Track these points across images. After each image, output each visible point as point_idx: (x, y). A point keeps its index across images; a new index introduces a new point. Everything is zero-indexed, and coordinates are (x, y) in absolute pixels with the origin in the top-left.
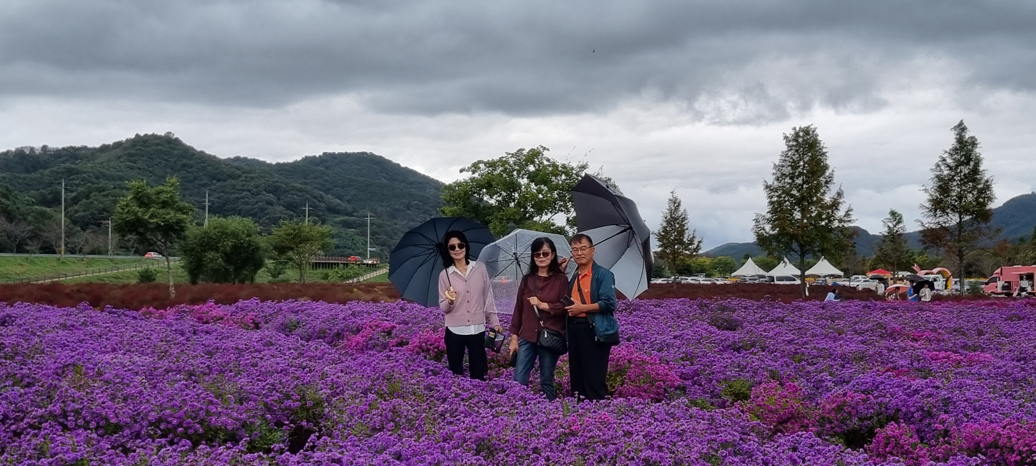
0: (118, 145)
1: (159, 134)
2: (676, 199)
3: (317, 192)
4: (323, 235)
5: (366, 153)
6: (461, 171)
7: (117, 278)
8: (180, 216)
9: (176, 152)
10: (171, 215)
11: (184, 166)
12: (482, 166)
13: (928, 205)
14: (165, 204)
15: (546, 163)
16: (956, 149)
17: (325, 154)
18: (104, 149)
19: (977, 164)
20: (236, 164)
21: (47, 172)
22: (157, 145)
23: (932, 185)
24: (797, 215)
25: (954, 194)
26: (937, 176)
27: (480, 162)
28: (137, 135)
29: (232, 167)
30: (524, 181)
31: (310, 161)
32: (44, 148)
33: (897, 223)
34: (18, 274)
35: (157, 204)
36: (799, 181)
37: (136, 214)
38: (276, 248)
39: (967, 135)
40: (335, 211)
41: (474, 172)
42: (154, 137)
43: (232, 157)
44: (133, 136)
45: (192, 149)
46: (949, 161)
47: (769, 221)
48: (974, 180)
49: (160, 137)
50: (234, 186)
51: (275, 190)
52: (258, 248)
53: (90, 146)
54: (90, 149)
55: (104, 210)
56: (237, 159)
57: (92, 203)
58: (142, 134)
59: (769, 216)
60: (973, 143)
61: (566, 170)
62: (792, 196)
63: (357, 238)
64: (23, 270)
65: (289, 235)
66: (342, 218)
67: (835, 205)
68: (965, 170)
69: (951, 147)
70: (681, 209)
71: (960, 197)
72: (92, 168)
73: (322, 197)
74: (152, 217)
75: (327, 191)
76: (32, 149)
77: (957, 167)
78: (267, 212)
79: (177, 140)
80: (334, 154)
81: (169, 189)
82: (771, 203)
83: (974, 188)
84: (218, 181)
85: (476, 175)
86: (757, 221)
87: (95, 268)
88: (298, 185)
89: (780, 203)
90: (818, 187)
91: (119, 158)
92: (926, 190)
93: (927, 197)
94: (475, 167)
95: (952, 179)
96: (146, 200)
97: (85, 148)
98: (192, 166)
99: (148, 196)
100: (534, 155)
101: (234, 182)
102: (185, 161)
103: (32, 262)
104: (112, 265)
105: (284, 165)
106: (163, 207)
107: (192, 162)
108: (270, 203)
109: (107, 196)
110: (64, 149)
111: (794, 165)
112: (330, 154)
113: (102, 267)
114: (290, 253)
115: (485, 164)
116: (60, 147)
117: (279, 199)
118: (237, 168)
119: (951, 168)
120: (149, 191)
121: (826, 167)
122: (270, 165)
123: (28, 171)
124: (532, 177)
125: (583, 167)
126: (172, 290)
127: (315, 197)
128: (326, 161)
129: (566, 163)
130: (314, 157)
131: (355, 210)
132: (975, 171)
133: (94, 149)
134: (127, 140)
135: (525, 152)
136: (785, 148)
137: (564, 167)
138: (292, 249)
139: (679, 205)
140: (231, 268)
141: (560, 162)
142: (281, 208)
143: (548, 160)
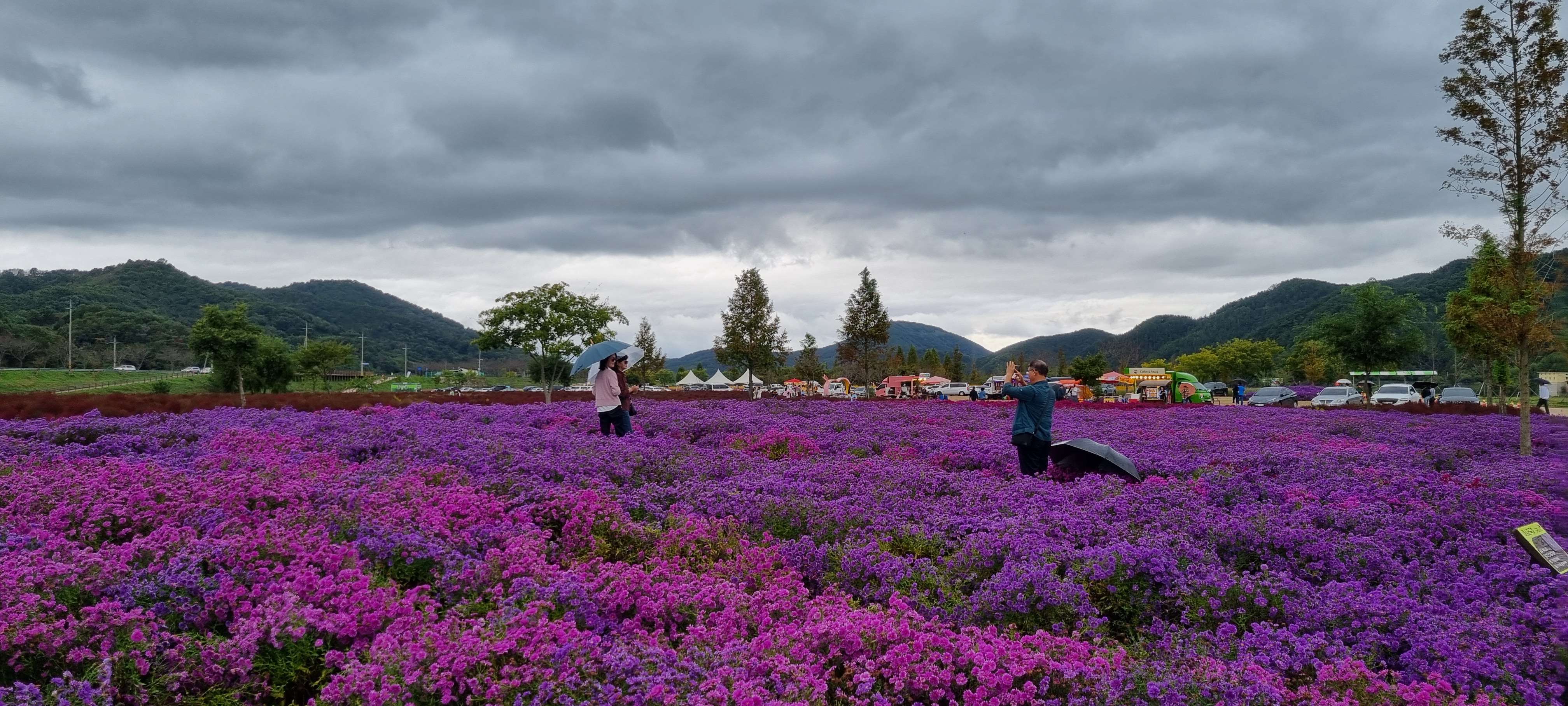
0: (110, 269)
1: (152, 260)
2: (647, 324)
3: (306, 315)
5: (350, 281)
6: (497, 300)
8: (251, 335)
9: (169, 277)
10: (244, 336)
11: (177, 289)
12: (514, 297)
13: (842, 330)
14: (236, 326)
15: (566, 295)
16: (862, 289)
17: (312, 281)
18: (96, 272)
19: (877, 300)
20: (226, 288)
21: (37, 293)
22: (150, 270)
23: (845, 315)
24: (747, 337)
25: (862, 322)
26: (850, 309)
27: (512, 294)
28: (130, 261)
29: (225, 291)
30: (548, 310)
32: (34, 270)
33: (812, 344)
35: (230, 325)
36: (748, 311)
37: (210, 333)
38: (302, 363)
39: (870, 278)
41: (507, 302)
42: (147, 262)
43: (223, 282)
44: (125, 262)
45: (185, 274)
46: (858, 297)
47: (726, 342)
48: (876, 312)
49: (153, 263)
51: (266, 312)
52: (289, 363)
53: (81, 269)
54: (81, 272)
55: (99, 328)
56: (228, 284)
57: (85, 322)
58: (136, 261)
59: (725, 338)
60: (873, 283)
61: (583, 301)
62: (743, 323)
65: (315, 351)
67: (774, 329)
68: (870, 304)
69: (859, 287)
70: (651, 332)
71: (866, 325)
72: (84, 289)
73: (310, 318)
75: (316, 314)
76: (20, 271)
77: (864, 302)
79: (170, 266)
80: (321, 281)
81: (239, 313)
82: (727, 328)
83: (876, 318)
85: (509, 304)
86: (716, 342)
88: (287, 308)
89: (734, 329)
90: (762, 317)
91: (110, 281)
92: (841, 319)
93: (842, 324)
94: (509, 297)
95: (860, 311)
96: (219, 322)
97: (76, 271)
98: (185, 290)
99: (221, 318)
100: (557, 288)
102: (177, 285)
103: (41, 376)
105: (274, 290)
107: (185, 286)
108: (264, 323)
109: (101, 315)
110: (53, 272)
111: (743, 299)
112: (317, 281)
113: (109, 380)
114: (316, 368)
115: (516, 295)
116: (50, 270)
117: (270, 320)
118: (231, 292)
119: (859, 303)
120: (222, 313)
121: (767, 300)
122: (260, 290)
123: (15, 292)
124: (554, 307)
125: (595, 299)
128: (313, 287)
129: (582, 295)
130: (302, 283)
132: (876, 305)
133: (85, 272)
134: (119, 265)
135: (549, 287)
136: (737, 286)
137: (581, 298)
138: (317, 364)
139: (649, 329)
140: (263, 380)
141: (578, 294)
142: (274, 328)
143: (568, 293)
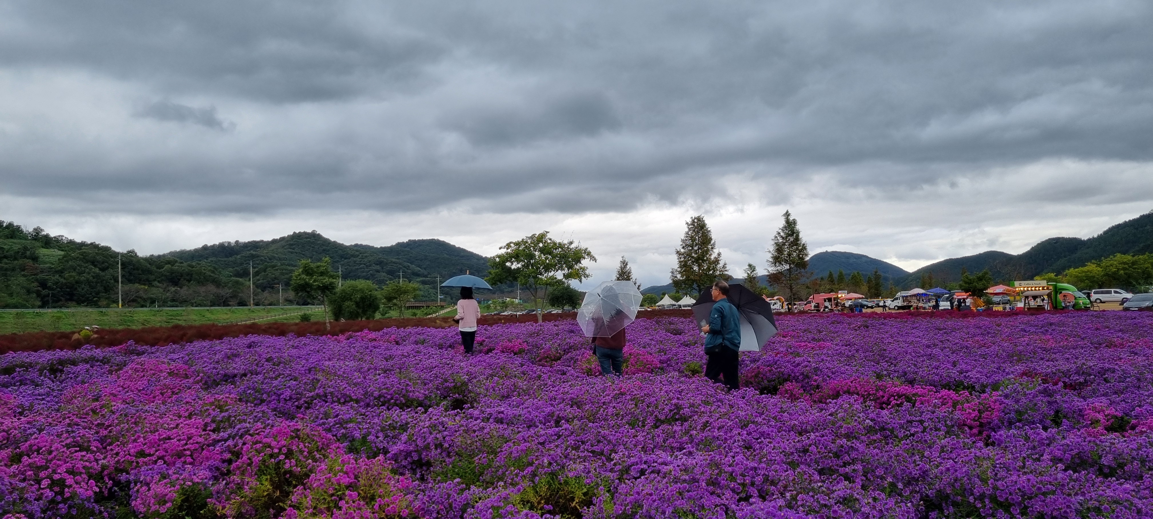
0: (282, 239)
1: (308, 231)
2: (625, 261)
3: (406, 264)
4: (415, 290)
5: (434, 239)
6: (500, 248)
7: (287, 319)
8: (331, 280)
9: (319, 242)
10: (326, 280)
11: (324, 250)
12: (512, 245)
13: (771, 260)
14: (322, 274)
15: (549, 241)
16: (785, 227)
17: (410, 240)
18: (274, 241)
19: (798, 236)
20: (355, 248)
21: (238, 257)
22: (307, 238)
23: (772, 248)
24: (696, 268)
25: (786, 253)
26: (776, 243)
27: (511, 243)
28: (294, 233)
29: (353, 250)
30: (537, 253)
31: (400, 245)
32: (237, 242)
33: (753, 271)
34: (225, 319)
35: (318, 273)
36: (696, 248)
37: (305, 280)
38: (386, 298)
39: (791, 218)
40: (417, 275)
41: (508, 249)
42: (305, 233)
43: (353, 244)
44: (292, 234)
45: (328, 239)
46: (782, 234)
47: (680, 272)
48: (797, 245)
49: (308, 234)
50: (355, 262)
51: (380, 263)
52: (376, 298)
53: (265, 240)
54: (265, 242)
55: (275, 278)
56: (356, 245)
57: (268, 274)
58: (297, 232)
59: (679, 269)
60: (794, 222)
61: (561, 246)
62: (693, 257)
63: (431, 290)
64: (228, 316)
65: (394, 289)
66: (421, 279)
67: (717, 261)
68: (792, 239)
69: (782, 226)
70: (628, 267)
71: (789, 255)
72: (267, 253)
73: (409, 266)
74: (315, 281)
75: (413, 263)
76: (229, 243)
77: (787, 237)
78: (376, 276)
79: (319, 235)
80: (415, 240)
81: (324, 264)
82: (680, 262)
83: (797, 249)
84: (346, 259)
85: (509, 250)
86: (672, 272)
87: (273, 314)
88: (394, 260)
89: (686, 262)
90: (707, 251)
91: (283, 247)
92: (769, 252)
93: (770, 255)
94: (508, 246)
95: (784, 244)
96: (310, 271)
97: (262, 241)
98: (328, 251)
99: (312, 269)
100: (541, 238)
101: (355, 259)
102: (324, 247)
103: (233, 312)
104: (283, 311)
105: (385, 248)
106: (321, 276)
107: (329, 248)
108: (378, 271)
109: (277, 270)
110: (249, 242)
111: (692, 239)
112: (413, 240)
113: (277, 313)
114: (395, 301)
115: (514, 244)
116: (247, 241)
117: (383, 268)
118: (357, 251)
119: (783, 238)
120: (312, 265)
121: (711, 239)
122: (376, 248)
123: (227, 257)
124: (542, 251)
125: (571, 243)
126: (328, 325)
127: (405, 267)
128: (411, 245)
129: (561, 241)
130: (403, 242)
131: (429, 274)
132: (797, 239)
133: (268, 241)
134: (288, 236)
135: (536, 236)
136: (687, 230)
137: (560, 244)
138: (396, 298)
139: (627, 264)
140: (360, 311)
141: (558, 241)
142: (384, 274)
143: (550, 239)
